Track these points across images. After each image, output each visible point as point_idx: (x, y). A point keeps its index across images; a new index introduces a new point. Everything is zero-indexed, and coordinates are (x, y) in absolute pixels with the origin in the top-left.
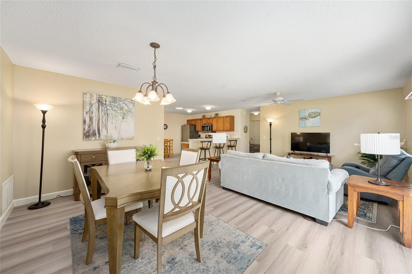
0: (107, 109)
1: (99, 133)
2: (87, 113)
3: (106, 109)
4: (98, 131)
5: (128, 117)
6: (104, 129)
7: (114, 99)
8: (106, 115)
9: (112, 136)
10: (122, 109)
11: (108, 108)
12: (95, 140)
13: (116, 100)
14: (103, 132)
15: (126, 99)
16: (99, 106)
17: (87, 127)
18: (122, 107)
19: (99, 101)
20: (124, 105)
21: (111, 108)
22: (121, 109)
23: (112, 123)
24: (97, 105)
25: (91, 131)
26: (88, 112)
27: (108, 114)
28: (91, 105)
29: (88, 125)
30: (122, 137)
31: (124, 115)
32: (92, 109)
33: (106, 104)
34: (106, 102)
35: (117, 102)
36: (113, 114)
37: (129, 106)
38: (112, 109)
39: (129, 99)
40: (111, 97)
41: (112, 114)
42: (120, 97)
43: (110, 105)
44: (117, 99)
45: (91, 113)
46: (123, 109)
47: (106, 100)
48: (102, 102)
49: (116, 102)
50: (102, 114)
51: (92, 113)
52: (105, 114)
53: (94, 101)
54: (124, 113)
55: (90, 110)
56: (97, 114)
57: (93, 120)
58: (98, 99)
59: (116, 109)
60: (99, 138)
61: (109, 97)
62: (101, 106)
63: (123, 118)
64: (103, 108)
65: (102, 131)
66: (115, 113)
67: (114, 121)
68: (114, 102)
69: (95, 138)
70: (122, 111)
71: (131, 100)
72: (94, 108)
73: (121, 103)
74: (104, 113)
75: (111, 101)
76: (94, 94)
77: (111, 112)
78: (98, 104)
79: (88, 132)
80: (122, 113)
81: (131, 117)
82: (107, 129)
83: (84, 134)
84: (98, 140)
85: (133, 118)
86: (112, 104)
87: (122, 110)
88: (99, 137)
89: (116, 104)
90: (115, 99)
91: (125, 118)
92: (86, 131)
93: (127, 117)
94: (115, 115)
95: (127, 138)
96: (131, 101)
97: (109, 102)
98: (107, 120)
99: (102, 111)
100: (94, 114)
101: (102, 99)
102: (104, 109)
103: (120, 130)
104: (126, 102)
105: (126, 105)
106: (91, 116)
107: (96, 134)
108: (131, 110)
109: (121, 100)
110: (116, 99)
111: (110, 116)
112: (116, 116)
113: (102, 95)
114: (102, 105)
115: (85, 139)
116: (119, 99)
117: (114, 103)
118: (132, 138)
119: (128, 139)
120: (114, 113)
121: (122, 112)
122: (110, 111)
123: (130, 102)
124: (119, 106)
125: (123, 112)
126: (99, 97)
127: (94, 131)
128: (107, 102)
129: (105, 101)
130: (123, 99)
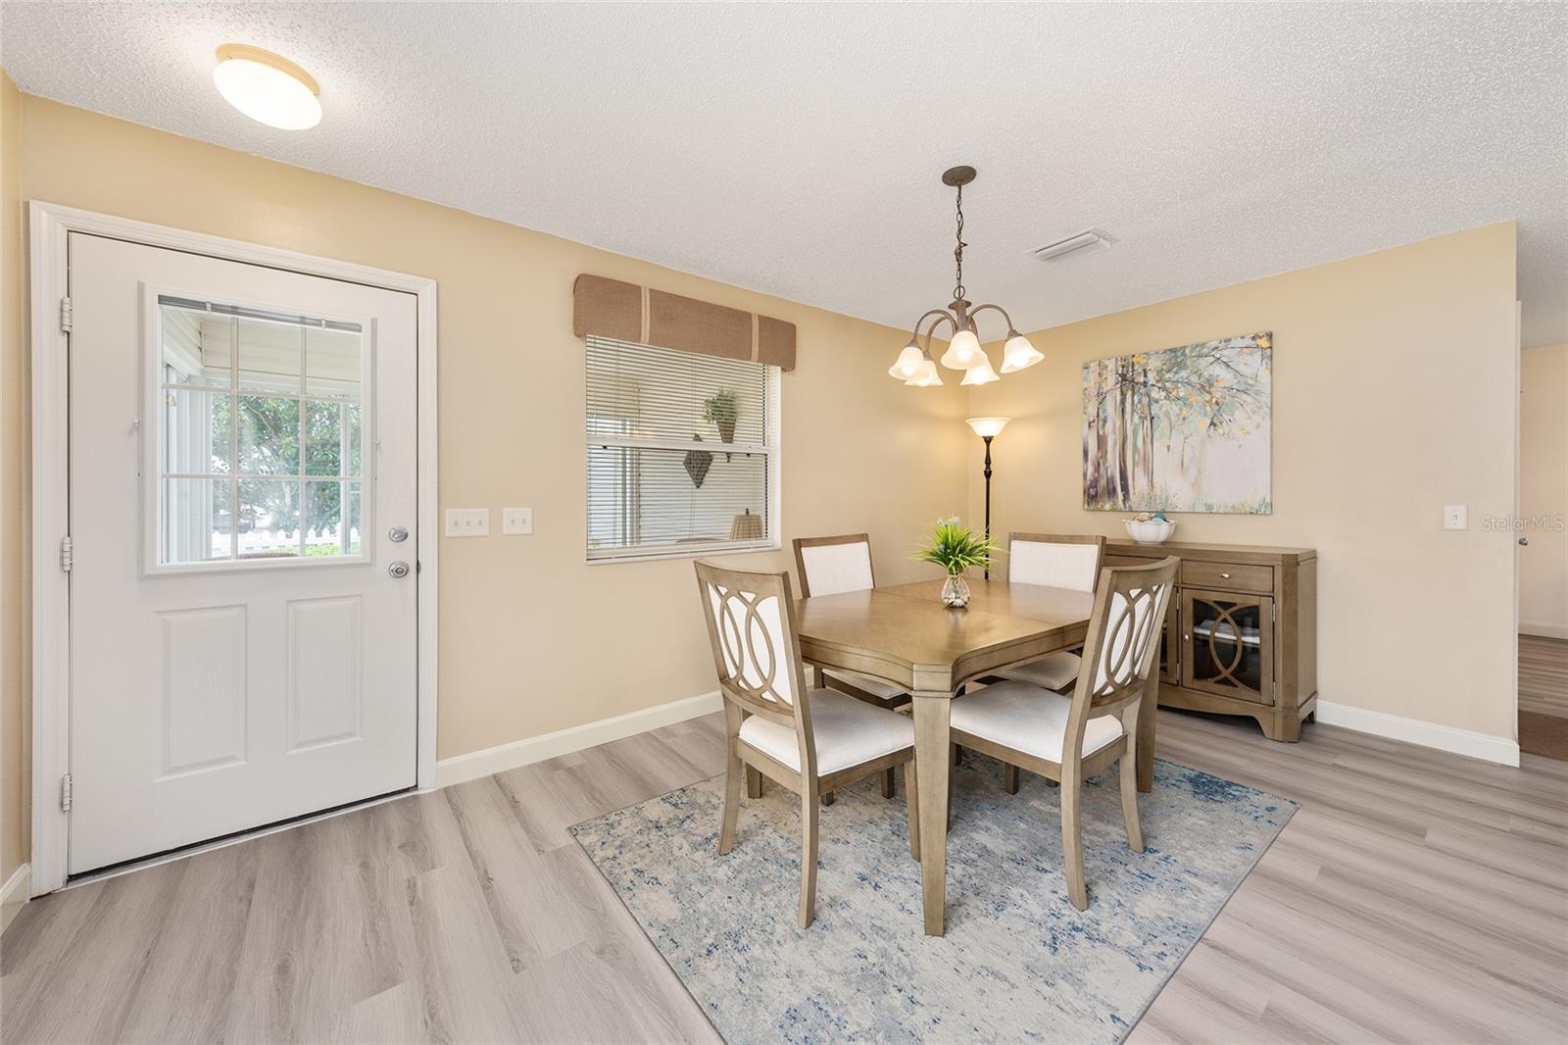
0: (1149, 402)
1: (1125, 488)
2: (1090, 426)
3: (1145, 400)
4: (1121, 480)
5: (1238, 414)
6: (1140, 472)
7: (1176, 357)
8: (1147, 423)
9: (1167, 498)
10: (1206, 386)
11: (1155, 394)
12: (1113, 510)
13: (1182, 358)
14: (1139, 484)
15: (1225, 341)
16: (1123, 395)
17: (1091, 470)
18: (1208, 381)
19: (1124, 377)
20: (1219, 370)
21: (1164, 394)
22: (1203, 387)
23: (1169, 447)
24: (1118, 393)
25: (1103, 482)
26: (1094, 421)
27: (1152, 418)
28: (1101, 397)
29: (1093, 463)
30: (1209, 503)
31: (1218, 410)
32: (1105, 411)
33: (1145, 384)
34: (1145, 376)
35: (1185, 364)
36: (1171, 413)
37: (1242, 369)
38: (1167, 398)
39: (1242, 338)
40: (1165, 352)
41: (1167, 414)
42: (1200, 341)
43: (1160, 385)
44: (1187, 351)
45: (1101, 423)
46: (1211, 386)
47: (1145, 371)
48: (1133, 381)
49: (1181, 366)
50: (1133, 420)
51: (1105, 421)
52: (1142, 419)
53: (1111, 380)
54: (1217, 403)
55: (1098, 416)
56: (1118, 423)
57: (1106, 445)
58: (1120, 372)
59: (1181, 394)
60: (1125, 504)
61: (1157, 353)
62: (1129, 394)
63: (1212, 423)
64: (1136, 398)
65: (1134, 480)
66: (1181, 410)
67: (1176, 441)
68: (1174, 370)
69: (1115, 503)
70: (1207, 397)
71: (1253, 338)
72: (1108, 405)
73: (1203, 362)
74: (1140, 417)
75: (1165, 367)
76: (1109, 359)
77: (1164, 409)
78: (1122, 391)
79: (1094, 483)
80: (1210, 402)
81: (1254, 413)
82: (1149, 473)
83: (1086, 492)
84: (1121, 511)
85: (1263, 419)
86: (1167, 376)
87: (1210, 393)
88: (1124, 501)
89: (1184, 374)
90: (1179, 354)
91: (1221, 423)
92: (1089, 482)
93: (1233, 415)
94: (1181, 418)
95: (1234, 507)
96: (1248, 342)
97: (1155, 373)
98: (1149, 440)
99: (1133, 411)
100: (1109, 426)
101: (1133, 370)
102: (1140, 401)
103: (1199, 472)
104: (1225, 352)
105: (1228, 366)
106: (1101, 433)
107: (1115, 489)
108: (1251, 382)
109: (1205, 351)
110: (1183, 354)
111: (1162, 424)
112: (1184, 419)
113: (1133, 356)
114: (1133, 390)
115: (1086, 506)
116: (1192, 350)
117: (1176, 373)
118: (1256, 506)
119: (1236, 512)
120: (1175, 408)
121: (1207, 402)
122: (1162, 406)
123: (1245, 350)
124: (1194, 379)
125: (1214, 400)
126: (1123, 366)
127: (1110, 481)
128: (1149, 374)
129: (1143, 374)
130: (1213, 344)
